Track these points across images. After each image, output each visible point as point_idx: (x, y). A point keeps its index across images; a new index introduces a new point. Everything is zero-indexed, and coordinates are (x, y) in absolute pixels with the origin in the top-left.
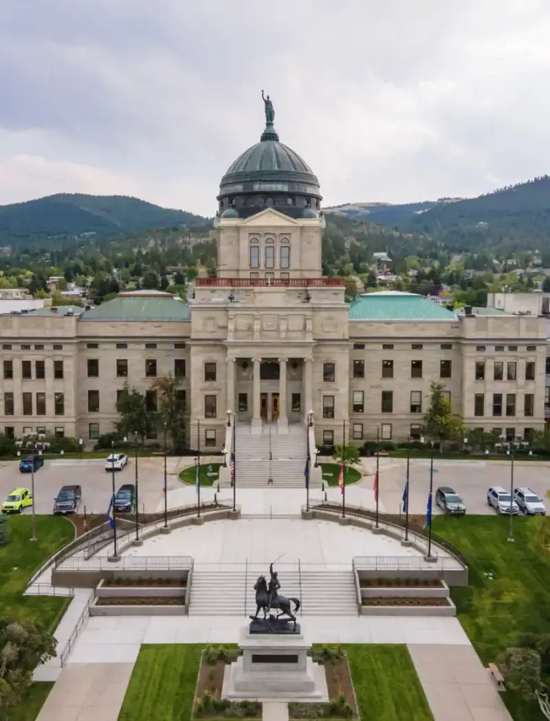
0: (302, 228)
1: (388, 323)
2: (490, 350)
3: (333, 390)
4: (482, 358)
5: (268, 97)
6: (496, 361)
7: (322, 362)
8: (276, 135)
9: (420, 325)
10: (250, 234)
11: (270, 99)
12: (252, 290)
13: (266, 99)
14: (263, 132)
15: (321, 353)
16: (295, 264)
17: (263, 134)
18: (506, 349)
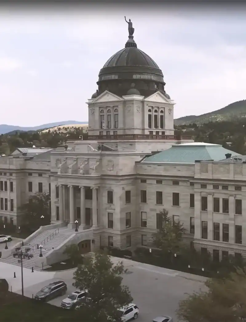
0: (125, 102)
1: (159, 165)
2: (210, 188)
3: (112, 209)
4: (205, 193)
5: (130, 20)
6: (215, 197)
7: (107, 190)
8: (135, 44)
9: (178, 167)
10: (100, 107)
11: (131, 21)
12: (73, 143)
13: (129, 21)
14: (127, 42)
15: (106, 184)
16: (120, 125)
17: (127, 43)
18: (220, 188)
